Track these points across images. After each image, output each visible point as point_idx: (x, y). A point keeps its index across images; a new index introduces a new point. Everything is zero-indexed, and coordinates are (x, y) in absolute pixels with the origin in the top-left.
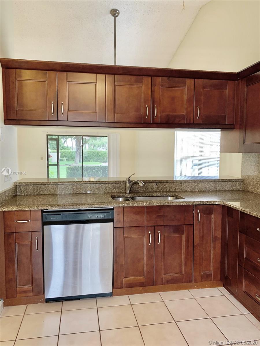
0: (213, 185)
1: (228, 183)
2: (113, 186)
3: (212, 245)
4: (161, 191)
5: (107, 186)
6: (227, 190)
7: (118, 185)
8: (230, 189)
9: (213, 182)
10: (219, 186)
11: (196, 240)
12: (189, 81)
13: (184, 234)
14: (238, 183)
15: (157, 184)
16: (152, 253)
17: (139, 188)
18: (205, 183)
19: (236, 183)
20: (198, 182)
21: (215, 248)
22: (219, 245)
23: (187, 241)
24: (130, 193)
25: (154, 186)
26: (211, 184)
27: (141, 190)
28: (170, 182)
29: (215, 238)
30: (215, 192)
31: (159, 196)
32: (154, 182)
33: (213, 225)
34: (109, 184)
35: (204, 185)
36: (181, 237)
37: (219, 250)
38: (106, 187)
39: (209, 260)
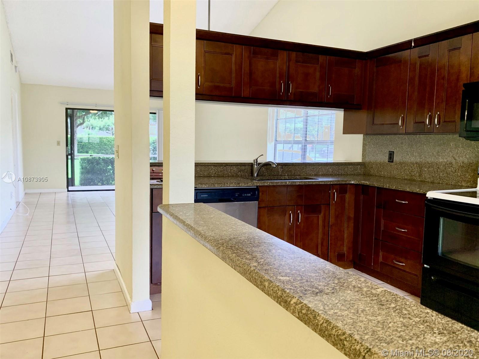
0: (336, 168)
1: (350, 167)
2: (238, 169)
3: (346, 225)
4: (287, 175)
5: (231, 168)
6: (349, 174)
7: (243, 168)
8: (352, 173)
9: (336, 165)
10: (341, 170)
11: (332, 220)
12: (321, 58)
13: (322, 214)
14: (359, 166)
15: (282, 167)
16: (292, 233)
17: (265, 172)
18: (328, 166)
19: (357, 167)
20: (322, 165)
21: (348, 227)
22: (352, 224)
23: (324, 221)
24: (257, 175)
25: (279, 169)
26: (334, 167)
27: (266, 174)
28: (295, 164)
29: (349, 218)
30: (337, 176)
31: (287, 179)
32: (280, 165)
33: (346, 205)
34: (234, 167)
35: (327, 168)
36: (318, 217)
37: (351, 230)
38: (231, 170)
39: (343, 240)
